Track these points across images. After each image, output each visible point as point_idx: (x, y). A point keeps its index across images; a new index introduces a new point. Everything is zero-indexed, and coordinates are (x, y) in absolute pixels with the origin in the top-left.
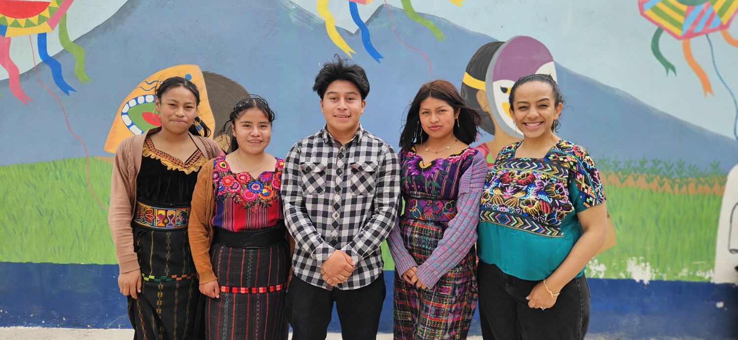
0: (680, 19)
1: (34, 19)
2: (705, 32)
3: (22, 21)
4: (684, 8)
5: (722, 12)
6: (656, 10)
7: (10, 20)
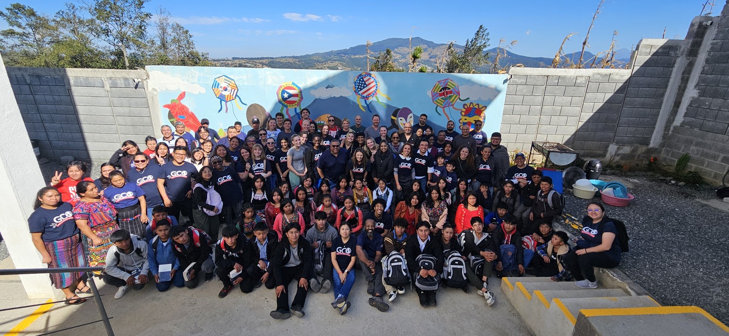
0: (442, 103)
1: (294, 105)
2: (448, 106)
3: (291, 105)
4: (443, 101)
5: (452, 102)
6: (437, 101)
7: (288, 105)
